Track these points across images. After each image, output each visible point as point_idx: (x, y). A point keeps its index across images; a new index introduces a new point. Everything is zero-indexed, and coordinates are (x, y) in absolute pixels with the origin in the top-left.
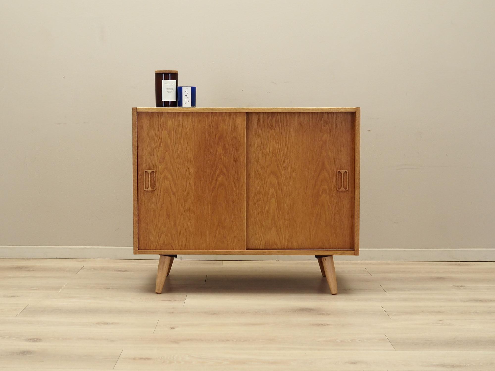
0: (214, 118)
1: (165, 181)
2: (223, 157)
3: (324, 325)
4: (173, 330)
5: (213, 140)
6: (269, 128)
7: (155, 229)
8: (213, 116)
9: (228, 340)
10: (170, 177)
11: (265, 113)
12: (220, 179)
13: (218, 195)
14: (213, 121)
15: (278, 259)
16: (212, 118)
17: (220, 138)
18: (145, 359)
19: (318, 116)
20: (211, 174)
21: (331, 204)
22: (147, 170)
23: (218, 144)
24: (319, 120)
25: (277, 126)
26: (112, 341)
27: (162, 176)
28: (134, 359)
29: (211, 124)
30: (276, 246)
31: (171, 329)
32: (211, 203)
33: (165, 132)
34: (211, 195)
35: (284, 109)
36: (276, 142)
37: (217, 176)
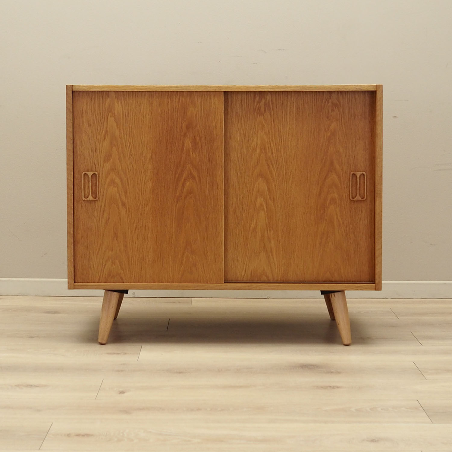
0: (179, 99)
1: (112, 187)
2: (193, 153)
3: (333, 388)
4: (123, 395)
5: (178, 130)
6: (256, 113)
7: (98, 254)
8: (178, 97)
9: (199, 409)
10: (118, 181)
11: (250, 92)
12: (188, 184)
13: (185, 207)
14: (178, 104)
15: (268, 296)
16: (177, 100)
17: (188, 127)
18: (83, 435)
19: (324, 97)
20: (175, 177)
21: (342, 219)
22: (86, 172)
23: (185, 135)
24: (325, 103)
25: (267, 111)
26: (39, 411)
27: (108, 180)
28: (69, 435)
29: (176, 108)
30: (266, 278)
31: (120, 393)
32: (175, 218)
33: (111, 120)
34: (176, 206)
35: (277, 86)
36: (265, 133)
37: (185, 180)
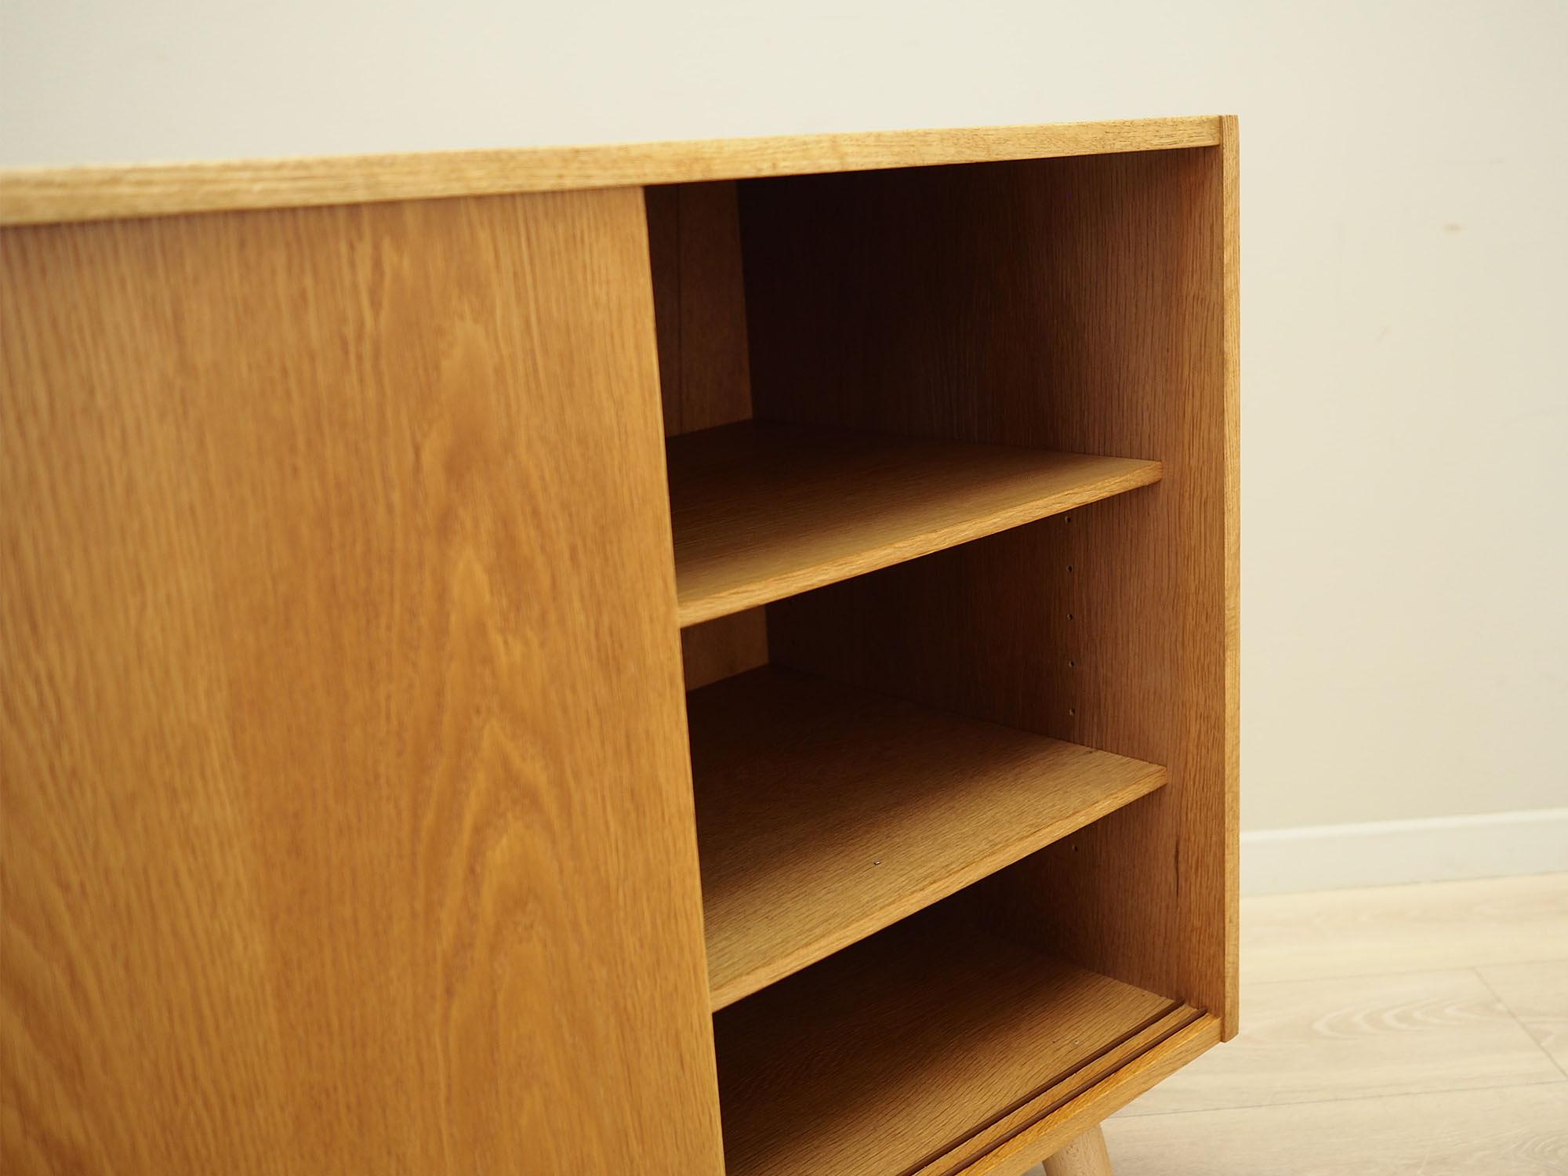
0: (377, 264)
2: (506, 643)
5: (396, 497)
8: (365, 249)
12: (500, 852)
13: (500, 998)
14: (376, 305)
16: (364, 272)
17: (455, 468)
20: (415, 831)
23: (445, 526)
29: (360, 337)
32: (448, 1100)
34: (446, 1018)
37: (477, 830)
